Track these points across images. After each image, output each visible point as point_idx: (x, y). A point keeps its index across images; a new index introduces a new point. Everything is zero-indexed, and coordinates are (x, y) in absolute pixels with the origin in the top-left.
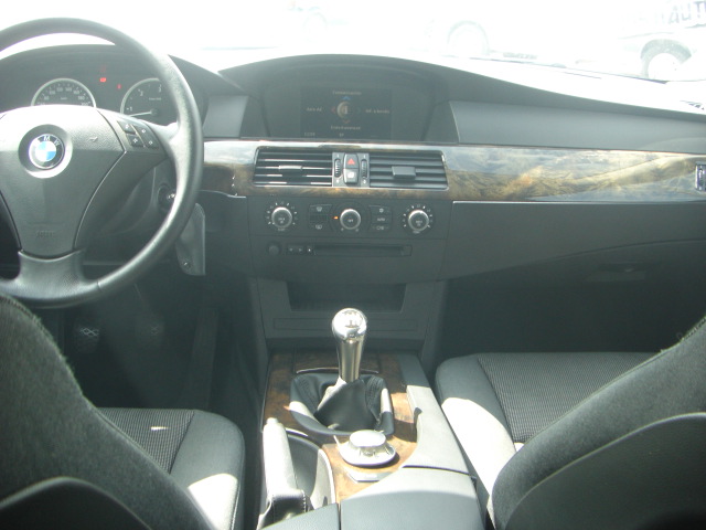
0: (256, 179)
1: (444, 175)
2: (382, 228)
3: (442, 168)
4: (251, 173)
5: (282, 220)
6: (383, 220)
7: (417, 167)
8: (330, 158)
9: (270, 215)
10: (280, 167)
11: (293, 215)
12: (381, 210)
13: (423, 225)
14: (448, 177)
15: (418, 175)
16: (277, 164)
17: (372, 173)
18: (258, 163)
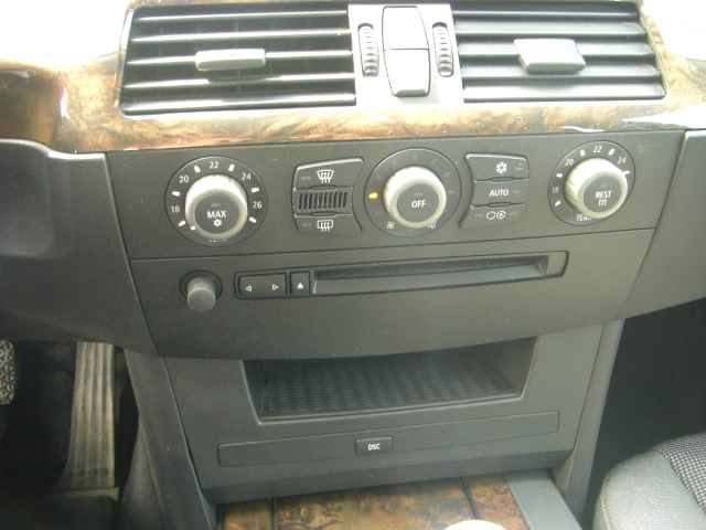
0: (127, 97)
1: (650, 60)
2: (501, 215)
3: (642, 39)
4: (115, 80)
5: (217, 217)
6: (504, 192)
7: (579, 39)
8: (343, 22)
9: (182, 201)
10: (201, 58)
11: (250, 198)
12: (501, 168)
13: (611, 202)
14: (662, 63)
15: (592, 60)
16: (189, 48)
17: (466, 61)
18: (135, 50)
